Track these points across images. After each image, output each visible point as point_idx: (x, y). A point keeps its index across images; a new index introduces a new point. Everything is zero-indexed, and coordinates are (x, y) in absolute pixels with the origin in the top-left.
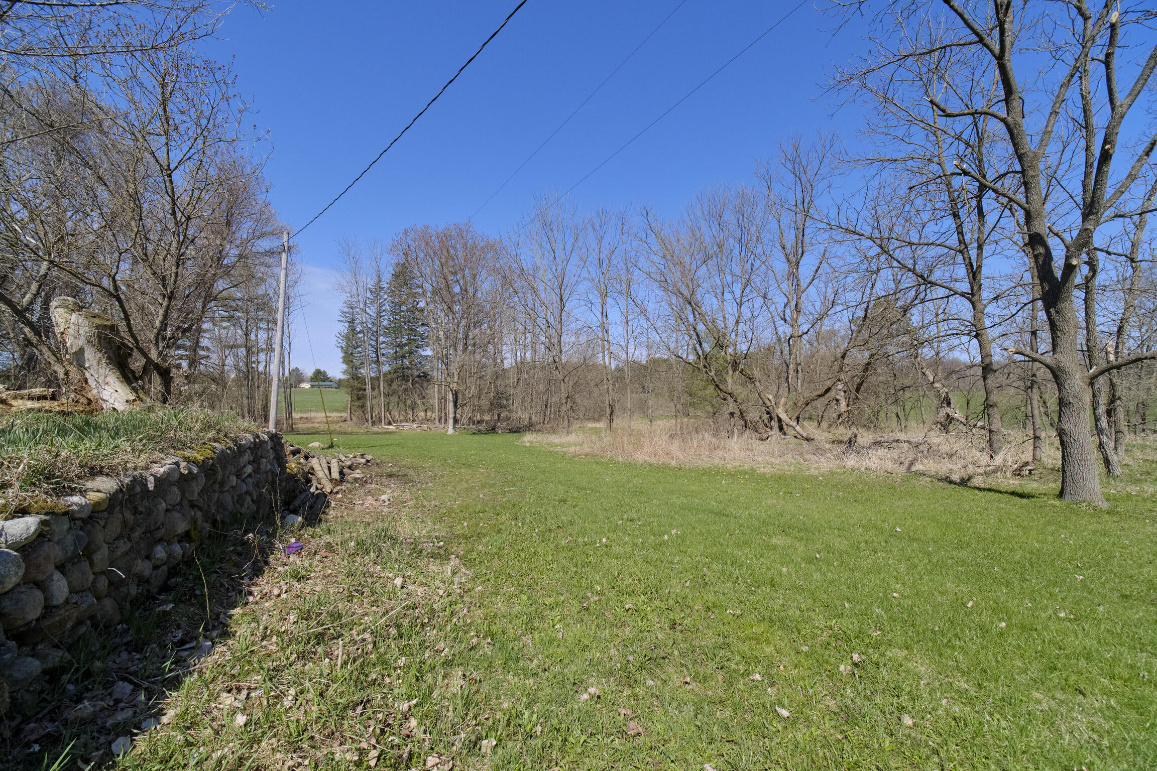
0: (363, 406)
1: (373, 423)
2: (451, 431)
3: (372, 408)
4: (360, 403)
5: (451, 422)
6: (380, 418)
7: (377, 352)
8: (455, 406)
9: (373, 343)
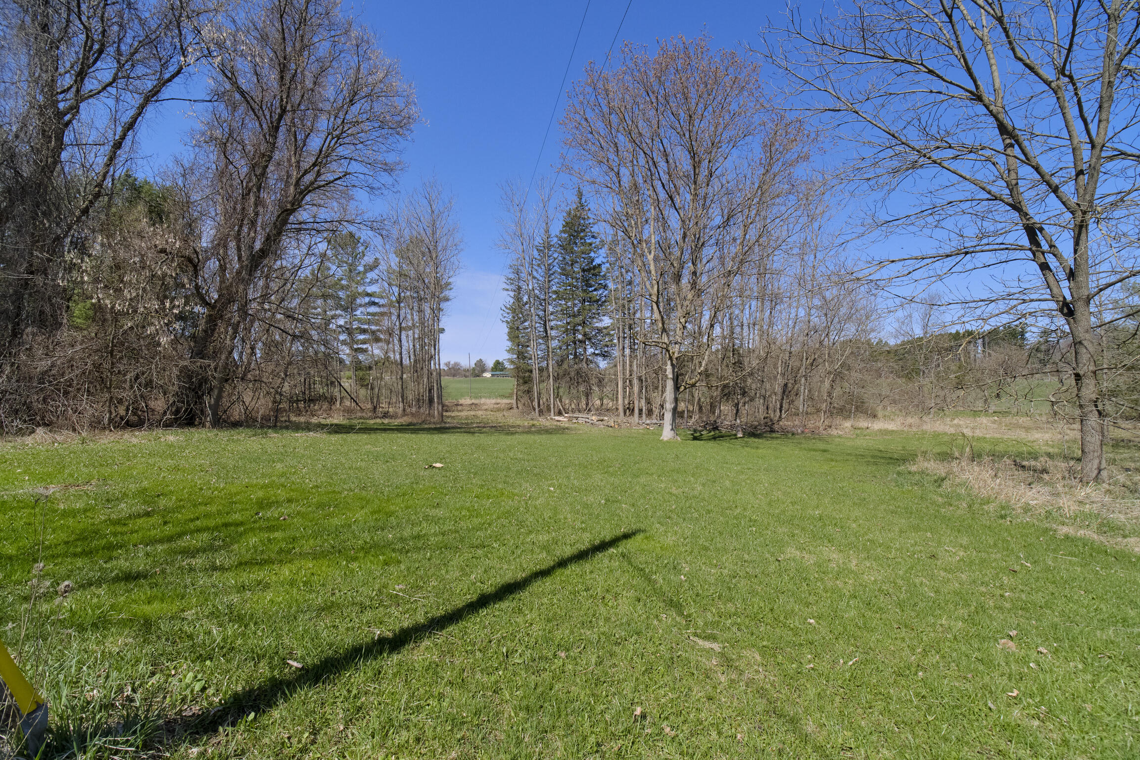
0: (529, 391)
1: (541, 412)
2: (667, 433)
3: (539, 394)
4: (526, 387)
5: (668, 416)
6: (549, 406)
7: (545, 325)
8: (677, 388)
9: (541, 313)
